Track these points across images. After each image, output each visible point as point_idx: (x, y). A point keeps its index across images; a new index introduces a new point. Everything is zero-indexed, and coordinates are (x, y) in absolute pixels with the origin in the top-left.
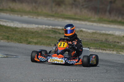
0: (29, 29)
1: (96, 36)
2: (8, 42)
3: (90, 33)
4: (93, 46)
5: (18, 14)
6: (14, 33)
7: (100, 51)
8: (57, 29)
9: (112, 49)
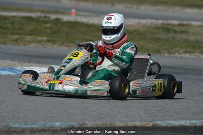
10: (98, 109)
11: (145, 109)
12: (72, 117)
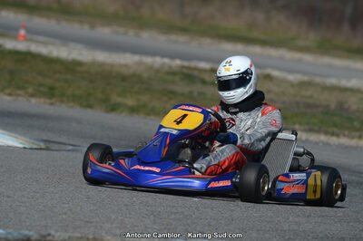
0: (112, 66)
1: (309, 93)
2: (51, 104)
3: (292, 85)
4: (301, 124)
5: (81, 22)
6: (69, 76)
7: (323, 138)
8: (195, 69)
9: (358, 134)
10: (71, 210)
11: (155, 216)
12: (25, 221)
